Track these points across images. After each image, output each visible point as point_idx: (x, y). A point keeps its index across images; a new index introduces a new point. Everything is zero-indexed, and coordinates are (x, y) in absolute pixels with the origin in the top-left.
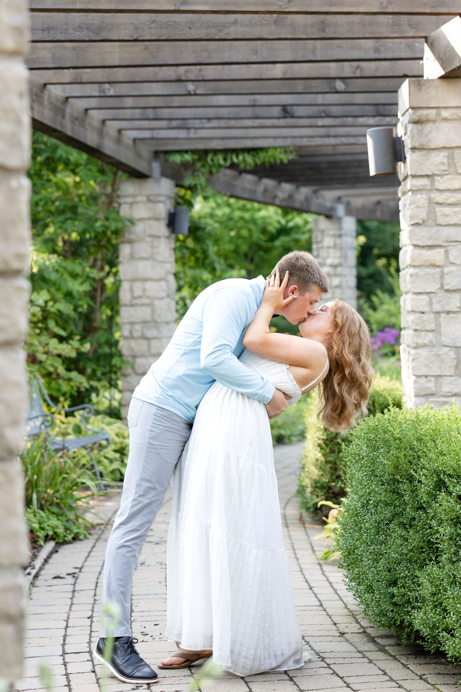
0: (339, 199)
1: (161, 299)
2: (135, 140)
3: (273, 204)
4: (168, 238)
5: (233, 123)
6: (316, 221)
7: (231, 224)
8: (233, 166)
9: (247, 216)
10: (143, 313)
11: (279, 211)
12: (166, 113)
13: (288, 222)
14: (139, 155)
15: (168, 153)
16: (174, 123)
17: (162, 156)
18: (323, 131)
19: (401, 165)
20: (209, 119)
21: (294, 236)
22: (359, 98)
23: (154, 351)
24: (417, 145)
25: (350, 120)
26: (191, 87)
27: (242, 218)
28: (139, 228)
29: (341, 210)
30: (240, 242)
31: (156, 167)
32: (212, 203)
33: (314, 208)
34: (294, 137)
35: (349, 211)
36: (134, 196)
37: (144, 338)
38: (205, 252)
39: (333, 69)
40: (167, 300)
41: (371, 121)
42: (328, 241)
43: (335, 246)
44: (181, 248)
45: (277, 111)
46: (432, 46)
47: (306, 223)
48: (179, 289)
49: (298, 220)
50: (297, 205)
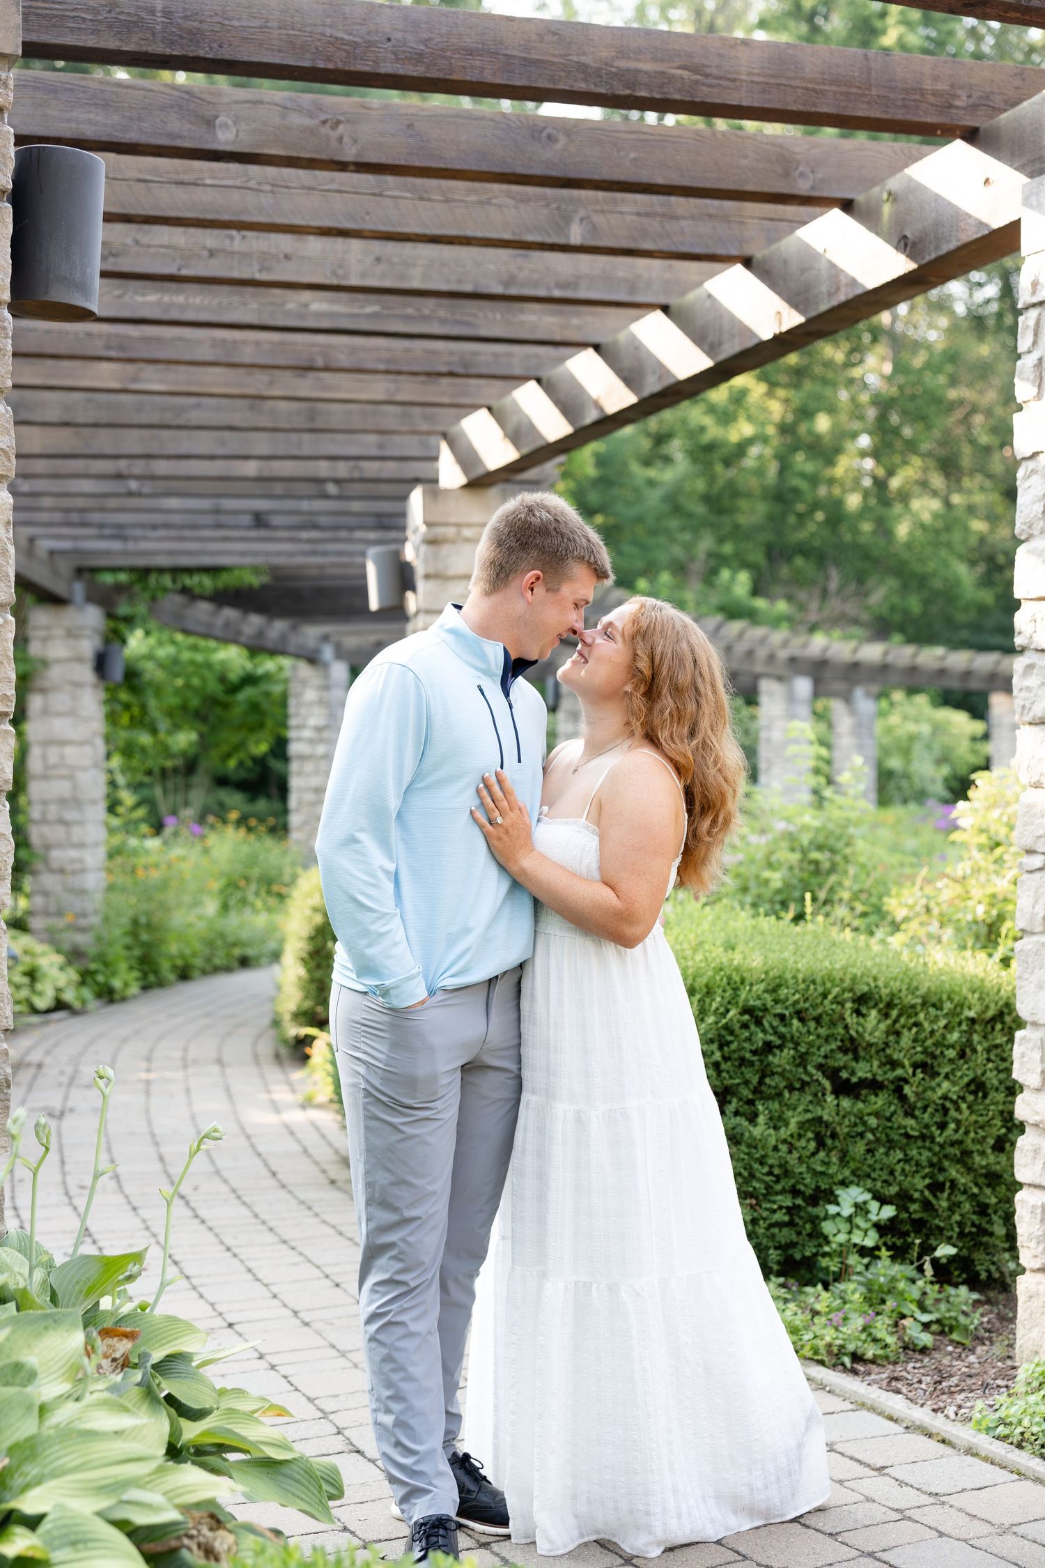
0: (326, 638)
1: (84, 769)
2: (52, 553)
3: (235, 641)
4: (95, 686)
5: (187, 533)
6: (294, 668)
7: (177, 669)
8: (185, 591)
9: (199, 658)
10: (61, 788)
11: (245, 653)
12: (96, 517)
13: (255, 666)
14: (55, 572)
15: (95, 570)
16: (107, 532)
17: (87, 575)
18: (307, 547)
19: (410, 595)
20: (154, 527)
21: (264, 687)
22: (356, 506)
23: (75, 839)
24: (431, 571)
25: (343, 534)
26: (133, 485)
27: (192, 662)
28: (55, 673)
29: (328, 653)
30: (189, 694)
31: (79, 589)
32: (152, 641)
33: (292, 648)
34: (268, 554)
35: (340, 654)
36: (48, 628)
37: (62, 822)
38: (143, 707)
39: (323, 469)
40: (93, 772)
41: (372, 535)
42: (310, 695)
43: (321, 702)
44: (111, 700)
45: (247, 520)
46: (452, 445)
47: (281, 669)
48: (108, 756)
49: (269, 665)
50: (269, 644)
